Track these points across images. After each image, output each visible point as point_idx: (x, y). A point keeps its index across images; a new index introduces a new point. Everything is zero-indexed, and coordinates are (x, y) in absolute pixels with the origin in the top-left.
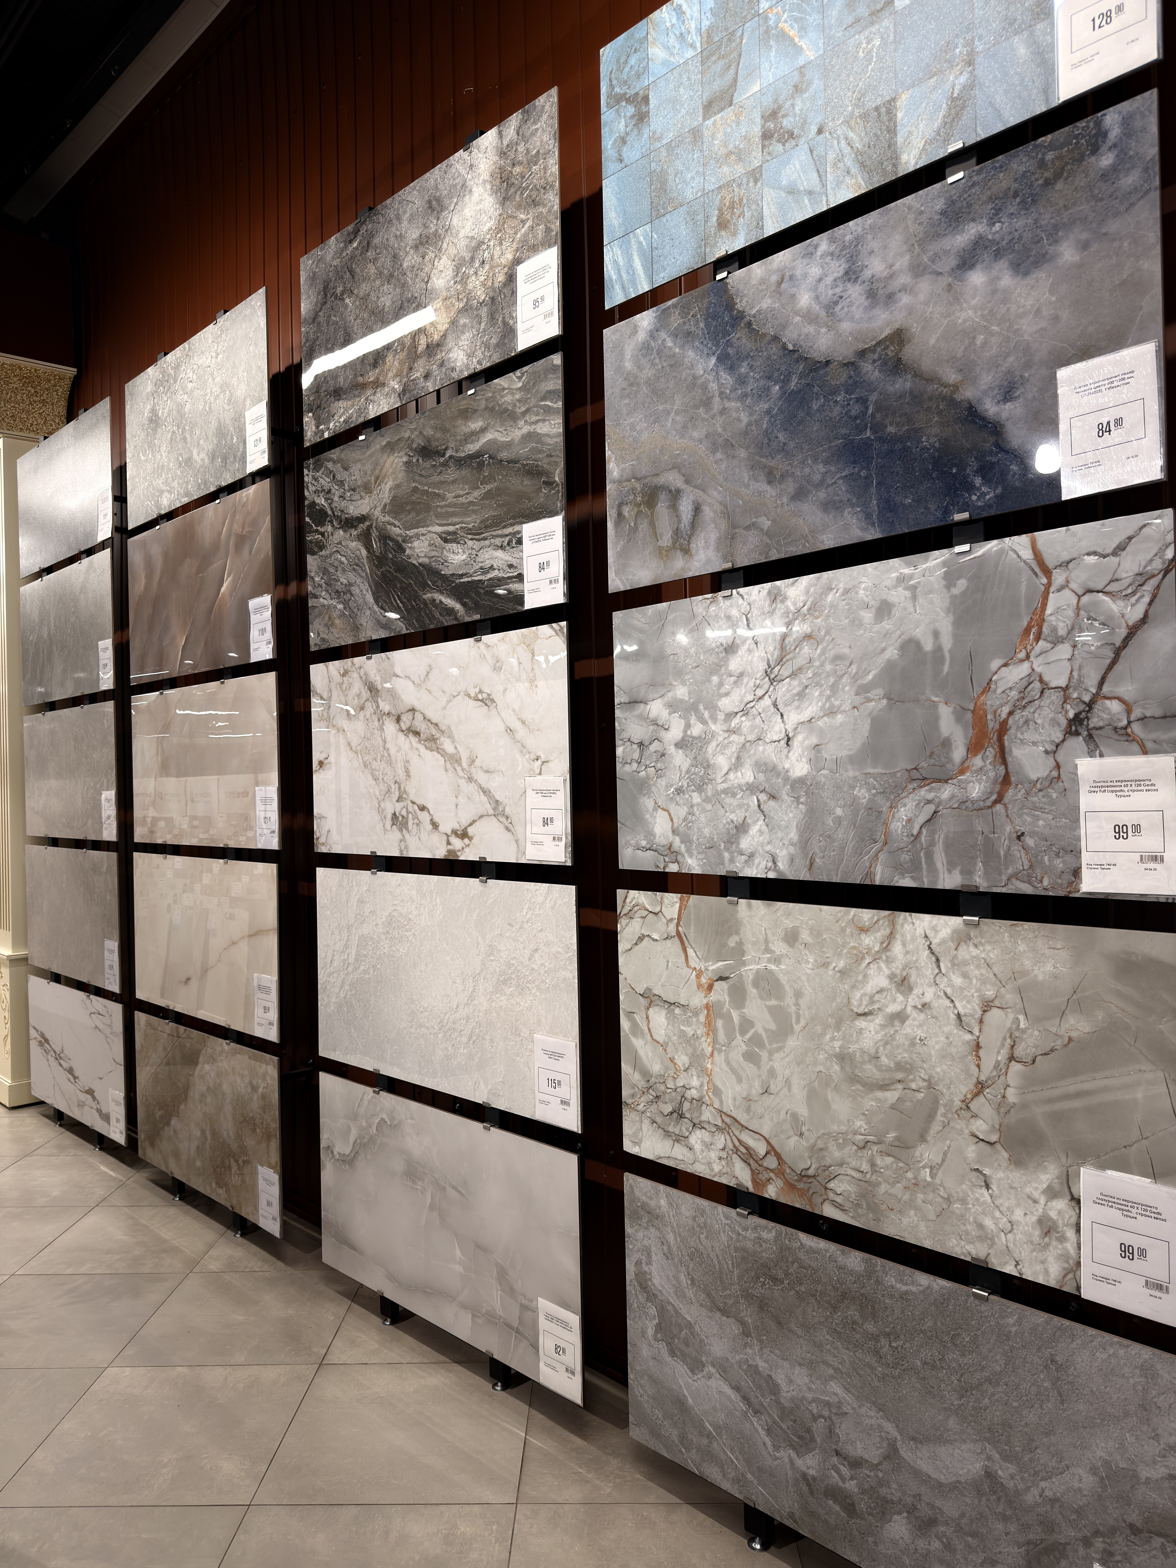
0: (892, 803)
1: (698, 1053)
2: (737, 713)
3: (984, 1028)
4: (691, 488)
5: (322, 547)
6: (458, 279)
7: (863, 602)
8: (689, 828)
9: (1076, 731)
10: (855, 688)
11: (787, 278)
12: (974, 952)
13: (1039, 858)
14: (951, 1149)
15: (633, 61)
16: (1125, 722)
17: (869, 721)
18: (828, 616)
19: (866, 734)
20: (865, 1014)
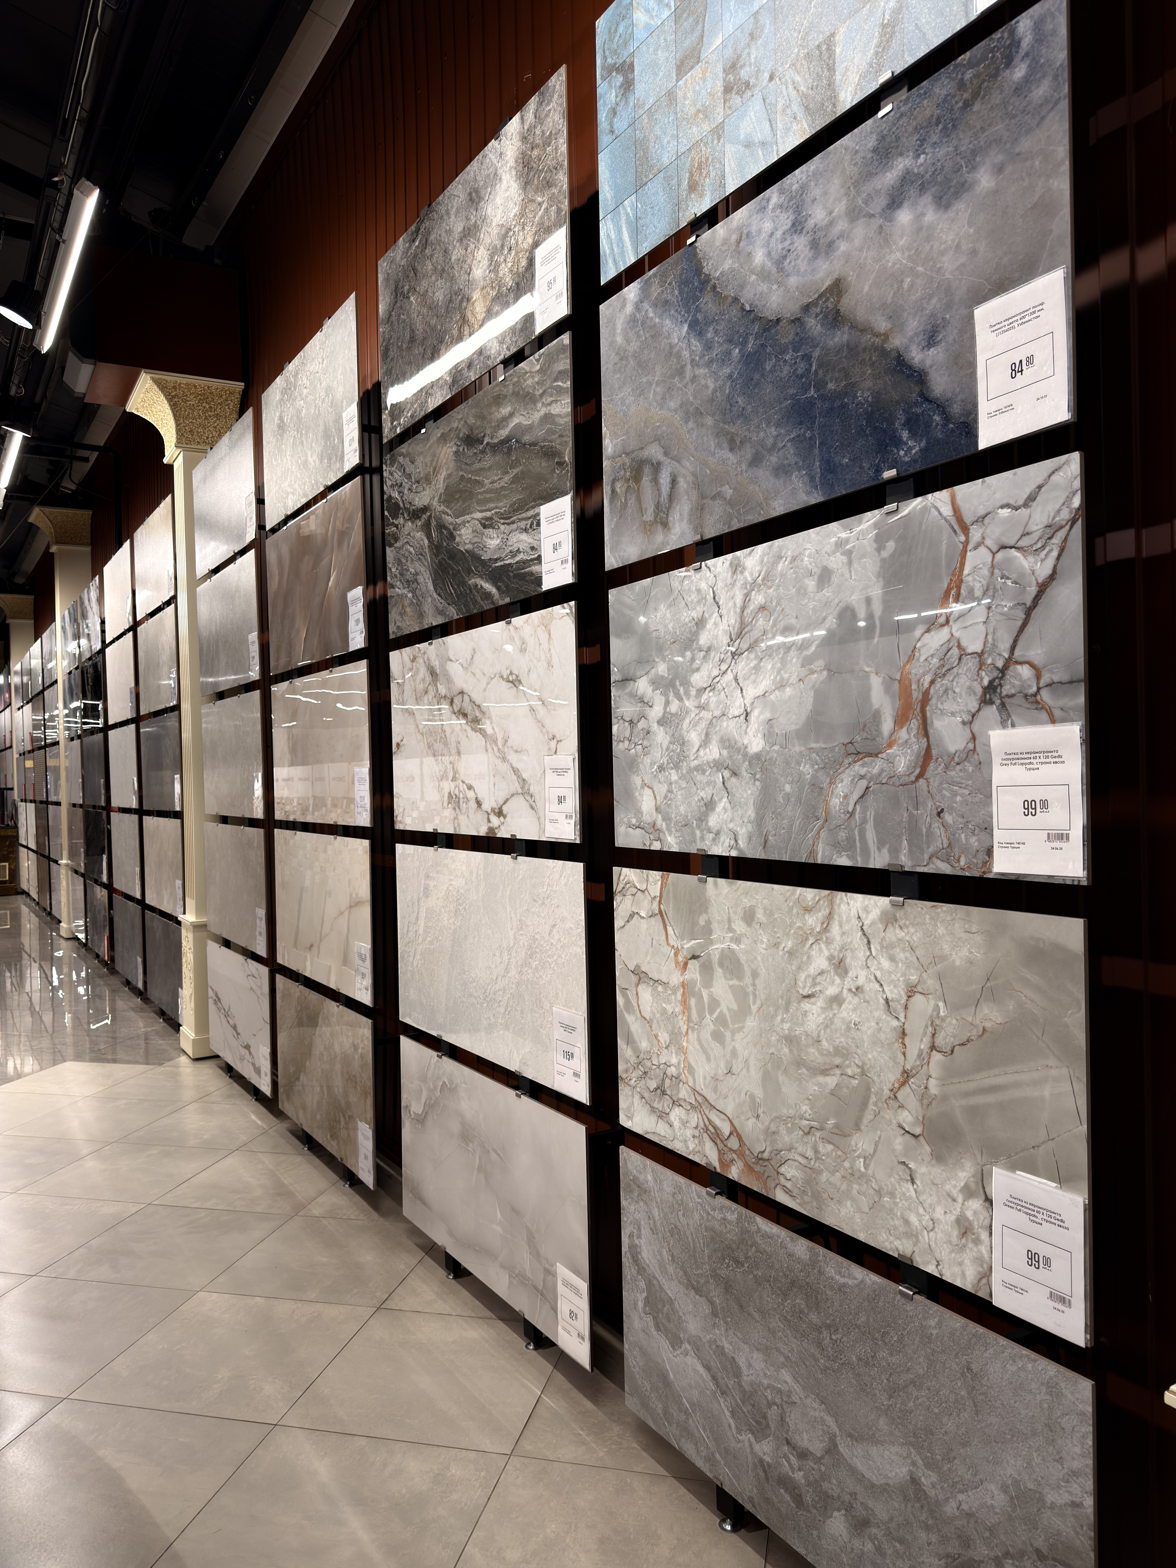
0: (831, 779)
1: (676, 1031)
2: (705, 689)
3: (909, 1015)
4: (669, 460)
5: (396, 539)
6: (492, 268)
7: (807, 569)
8: (669, 806)
9: (990, 699)
10: (801, 659)
11: (744, 236)
12: (901, 934)
13: (957, 835)
14: (882, 1140)
15: (621, 29)
16: (1035, 689)
17: (812, 694)
18: (779, 586)
19: (810, 708)
20: (808, 996)
